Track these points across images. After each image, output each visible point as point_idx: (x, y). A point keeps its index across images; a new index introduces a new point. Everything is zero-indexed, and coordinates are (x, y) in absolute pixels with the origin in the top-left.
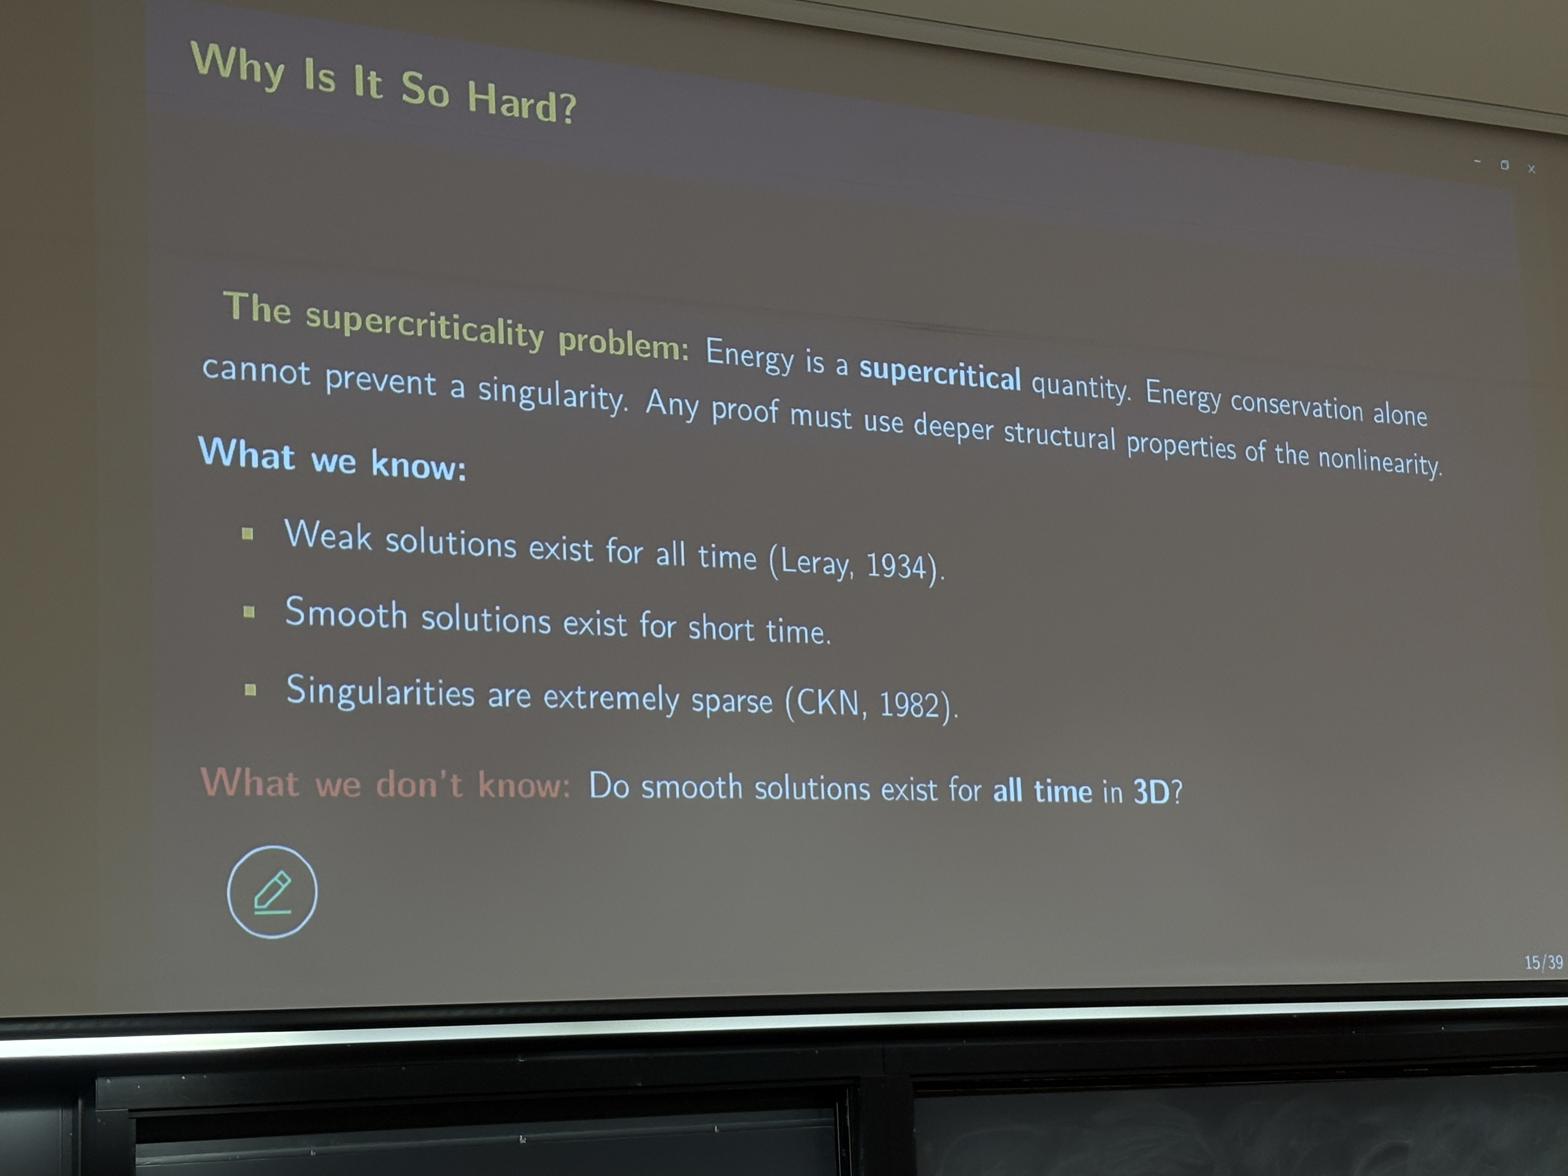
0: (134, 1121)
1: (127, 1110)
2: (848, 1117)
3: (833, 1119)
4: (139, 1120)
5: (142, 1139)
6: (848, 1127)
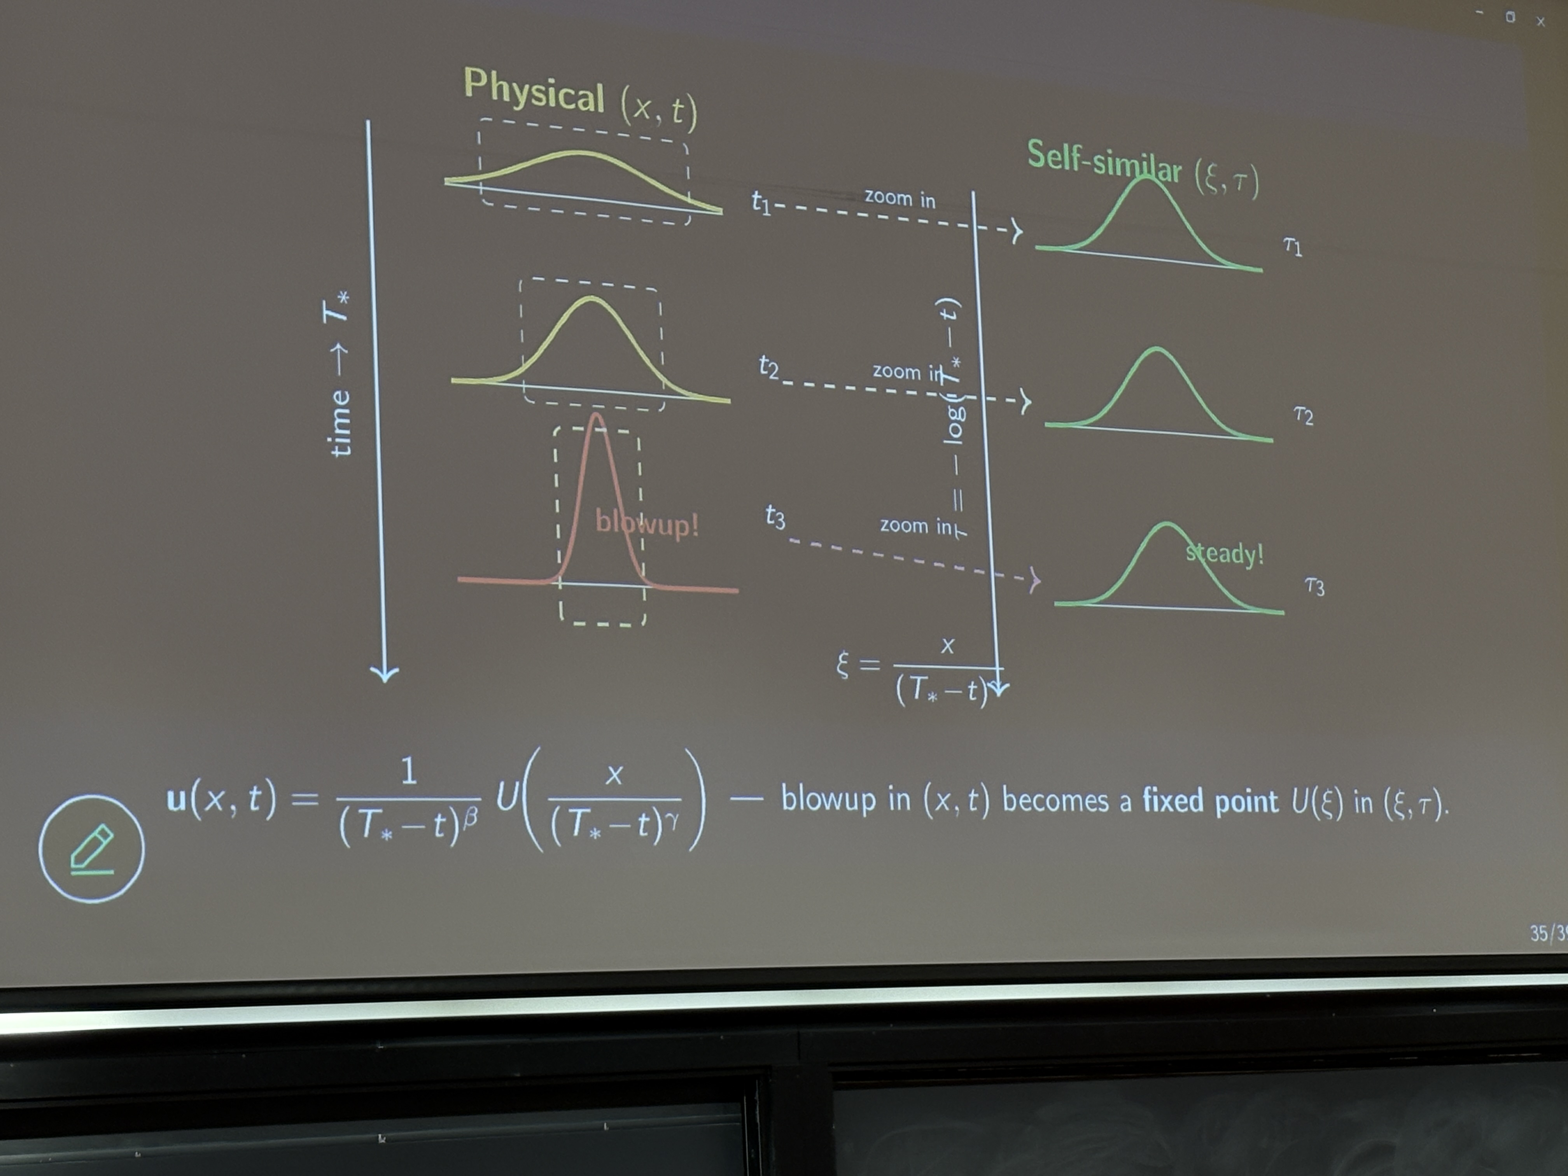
2: (758, 1112)
3: (740, 1115)
6: (757, 1123)
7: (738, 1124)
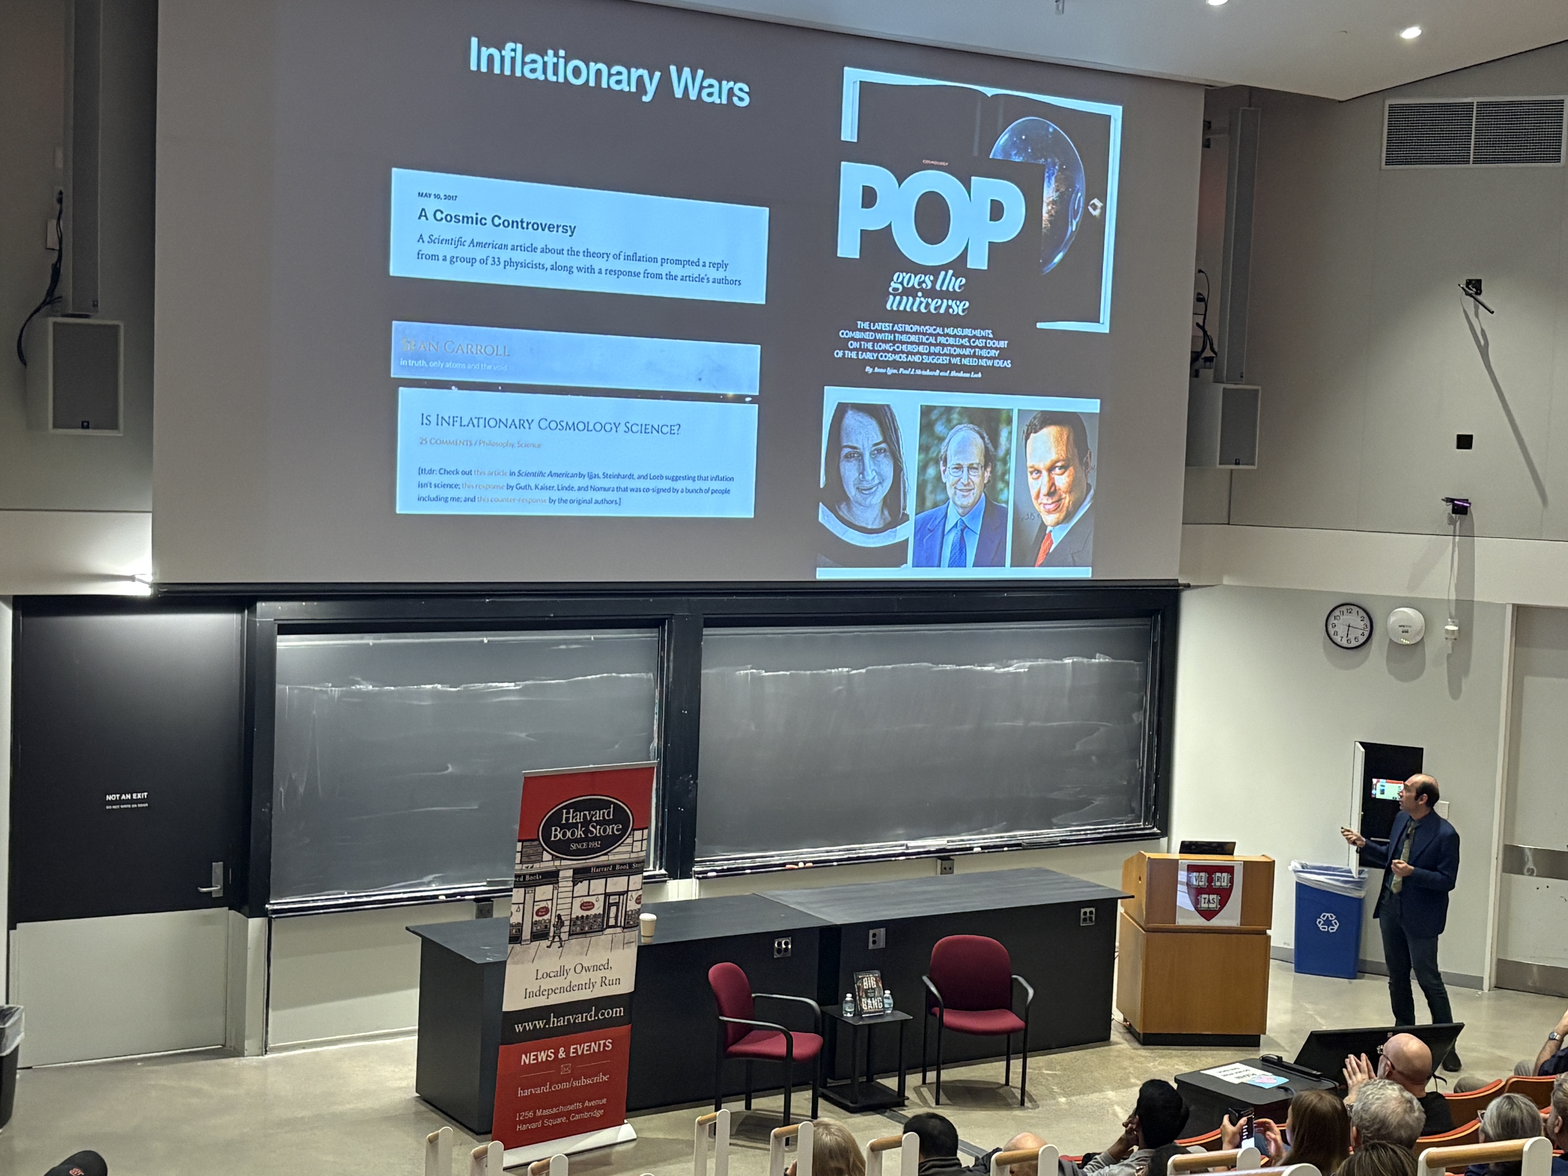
0: (277, 623)
1: (273, 619)
4: (279, 625)
5: (280, 633)
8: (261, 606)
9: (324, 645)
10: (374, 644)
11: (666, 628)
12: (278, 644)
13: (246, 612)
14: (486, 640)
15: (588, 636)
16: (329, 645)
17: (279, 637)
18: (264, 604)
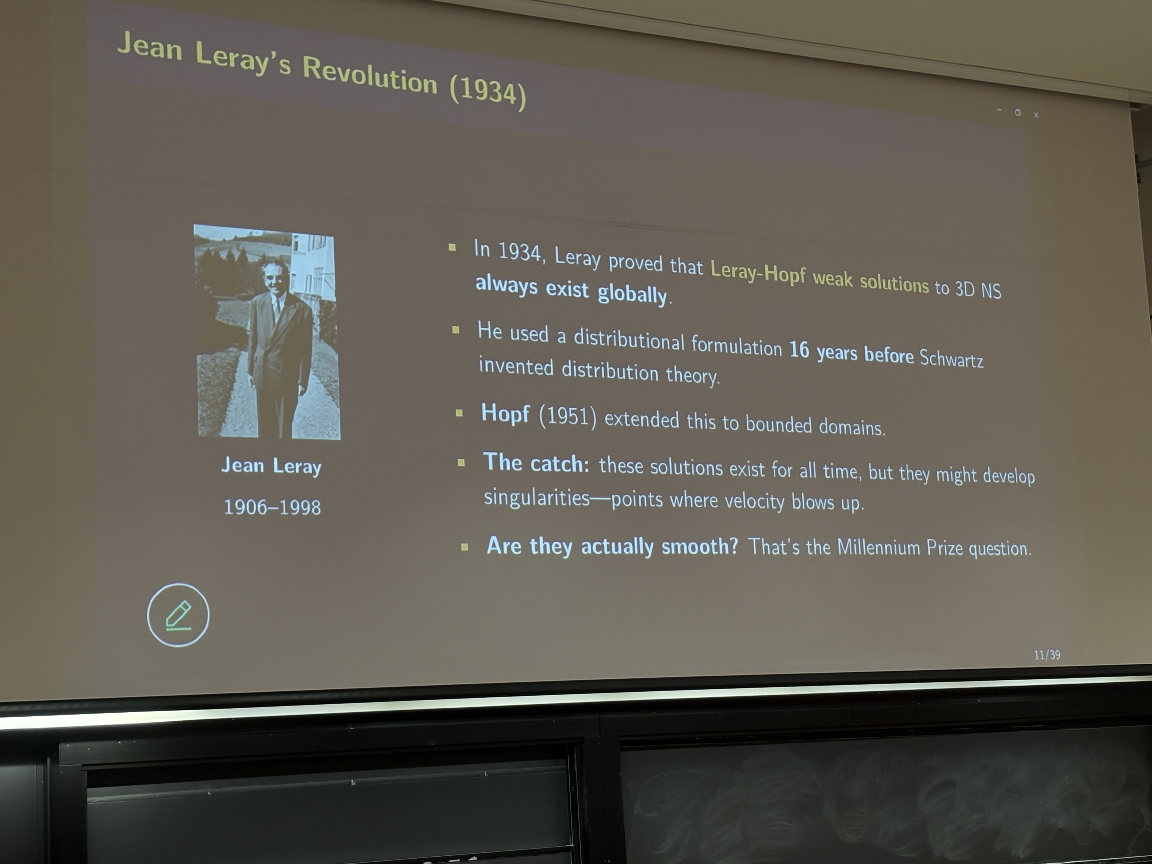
0: (86, 772)
1: (81, 765)
2: (576, 765)
3: (566, 767)
5: (91, 784)
6: (575, 771)
7: (564, 772)
8: (65, 748)
9: (149, 798)
10: (212, 794)
11: (575, 756)
12: (89, 799)
13: (48, 760)
14: (353, 783)
15: (480, 772)
16: (155, 798)
17: (89, 790)
18: (68, 745)
